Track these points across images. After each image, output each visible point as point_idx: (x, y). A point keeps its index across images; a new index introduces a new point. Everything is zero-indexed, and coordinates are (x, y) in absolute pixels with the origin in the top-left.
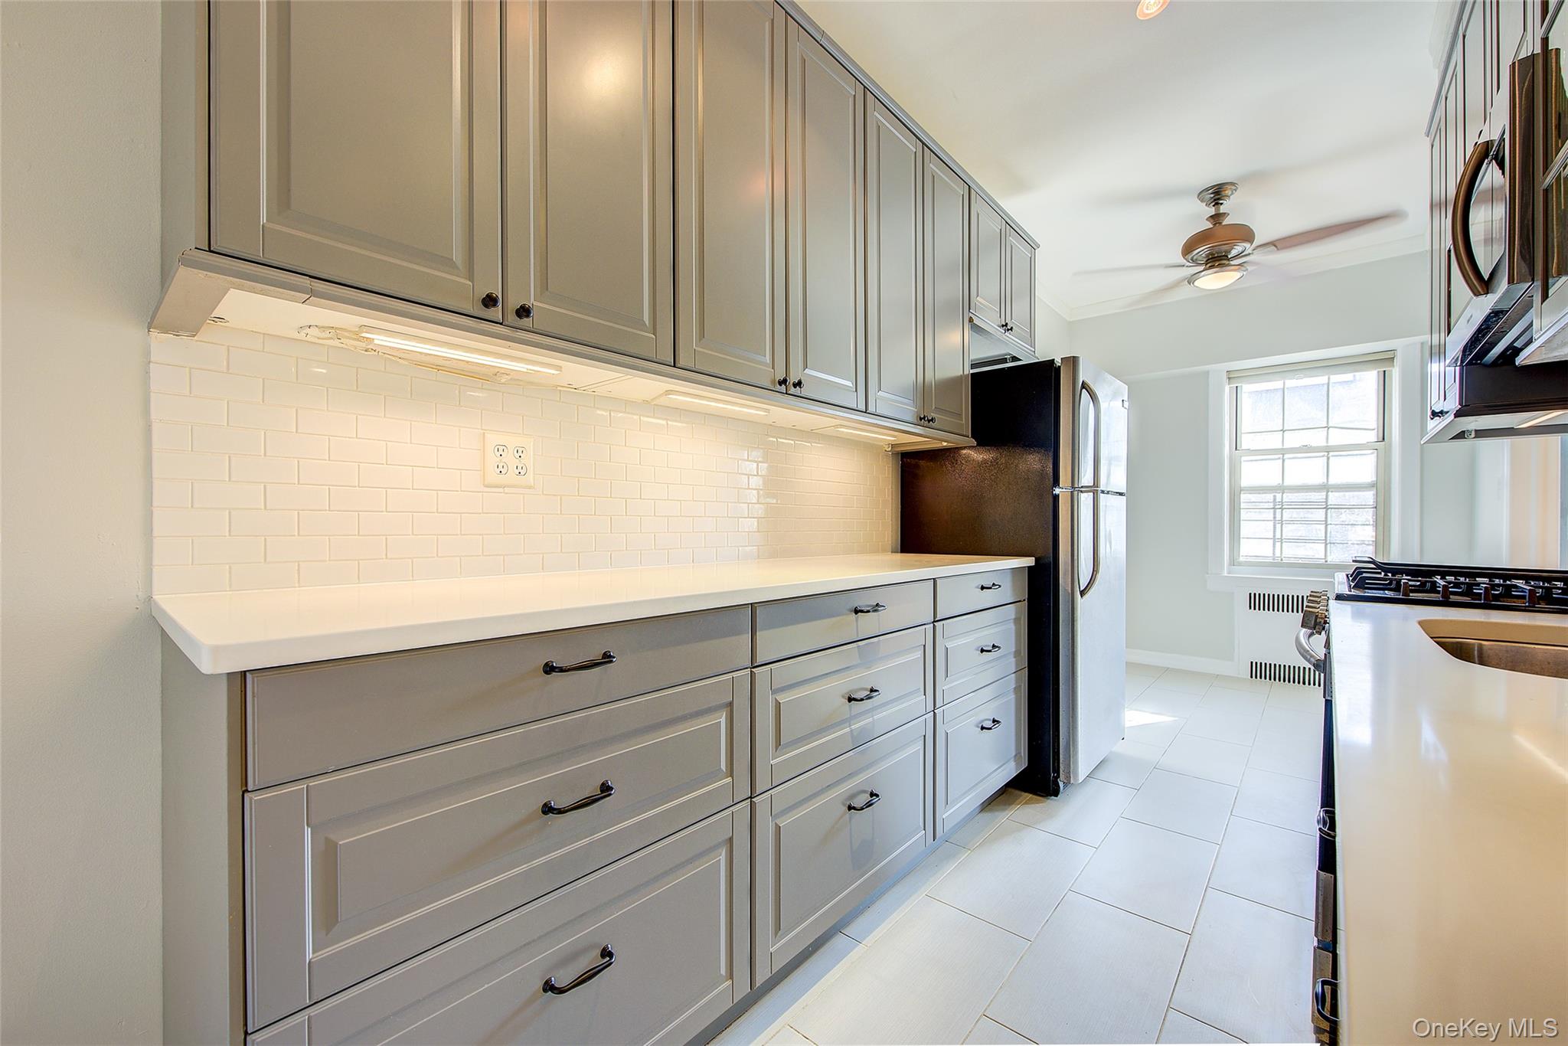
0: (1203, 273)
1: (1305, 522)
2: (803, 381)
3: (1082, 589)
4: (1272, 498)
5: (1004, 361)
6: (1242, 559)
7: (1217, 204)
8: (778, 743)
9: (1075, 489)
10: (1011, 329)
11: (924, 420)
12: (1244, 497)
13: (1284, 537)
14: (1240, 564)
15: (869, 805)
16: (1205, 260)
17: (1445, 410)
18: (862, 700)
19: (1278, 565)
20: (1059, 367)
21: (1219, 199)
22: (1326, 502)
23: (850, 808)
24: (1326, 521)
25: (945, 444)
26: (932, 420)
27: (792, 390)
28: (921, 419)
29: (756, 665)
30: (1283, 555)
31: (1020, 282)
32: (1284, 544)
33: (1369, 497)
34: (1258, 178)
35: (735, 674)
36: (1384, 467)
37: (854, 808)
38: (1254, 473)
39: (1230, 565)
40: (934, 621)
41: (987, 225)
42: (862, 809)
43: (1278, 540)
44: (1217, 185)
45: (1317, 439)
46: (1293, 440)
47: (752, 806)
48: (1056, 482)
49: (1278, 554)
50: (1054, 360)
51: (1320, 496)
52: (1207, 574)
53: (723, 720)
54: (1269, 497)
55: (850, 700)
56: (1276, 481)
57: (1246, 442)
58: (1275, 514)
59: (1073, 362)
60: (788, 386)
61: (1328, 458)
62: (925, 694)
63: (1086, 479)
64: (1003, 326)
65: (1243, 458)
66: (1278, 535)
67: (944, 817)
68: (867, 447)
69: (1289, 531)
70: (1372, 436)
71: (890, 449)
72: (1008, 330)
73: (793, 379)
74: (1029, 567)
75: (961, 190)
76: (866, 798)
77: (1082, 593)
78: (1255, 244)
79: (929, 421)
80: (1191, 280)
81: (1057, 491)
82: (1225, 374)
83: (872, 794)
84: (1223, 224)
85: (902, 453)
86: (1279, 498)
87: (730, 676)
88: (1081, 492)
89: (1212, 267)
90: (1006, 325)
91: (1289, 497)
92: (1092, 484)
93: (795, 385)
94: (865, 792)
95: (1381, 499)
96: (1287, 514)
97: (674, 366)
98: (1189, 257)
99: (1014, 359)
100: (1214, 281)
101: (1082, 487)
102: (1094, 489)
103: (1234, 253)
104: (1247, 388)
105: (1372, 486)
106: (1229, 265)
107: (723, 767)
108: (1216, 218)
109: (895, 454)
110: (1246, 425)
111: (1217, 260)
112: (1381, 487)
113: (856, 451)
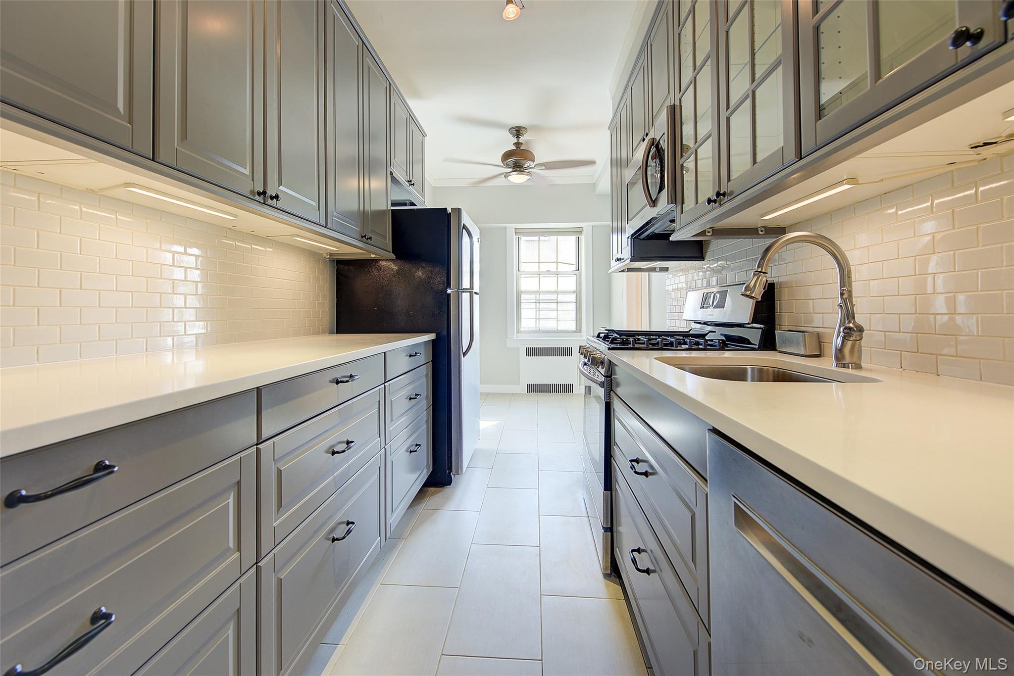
0: (512, 173)
1: (549, 309)
2: (279, 195)
3: (464, 351)
4: (535, 297)
5: (405, 204)
6: (522, 330)
7: (518, 137)
8: (280, 505)
9: (460, 290)
10: (413, 184)
11: (364, 238)
12: (523, 296)
13: (540, 317)
14: (521, 332)
15: (349, 532)
16: (513, 166)
17: (622, 258)
18: (344, 451)
19: (539, 332)
20: (450, 213)
21: (519, 135)
22: (557, 299)
23: (334, 540)
24: (557, 309)
25: (373, 256)
26: (370, 238)
27: (269, 202)
28: (362, 237)
29: (261, 441)
30: (540, 327)
31: (417, 156)
32: (540, 321)
33: (572, 297)
34: (537, 128)
35: (242, 454)
36: (579, 283)
37: (338, 539)
38: (527, 284)
39: (517, 333)
40: (385, 383)
41: (400, 114)
42: (344, 538)
43: (538, 319)
44: (517, 127)
45: (552, 267)
46: (544, 268)
47: (258, 571)
48: (449, 285)
49: (538, 326)
50: (446, 208)
51: (553, 297)
52: (507, 338)
53: (231, 501)
54: (533, 296)
55: (333, 453)
56: (536, 288)
57: (523, 267)
58: (536, 305)
59: (458, 211)
60: (265, 197)
61: (558, 278)
62: (380, 437)
63: (466, 284)
64: (408, 181)
65: (522, 276)
66: (538, 317)
67: (391, 522)
68: (312, 254)
69: (543, 314)
70: (574, 268)
71: (329, 256)
72: (411, 185)
73: (271, 192)
74: (432, 340)
75: (385, 84)
76: (344, 528)
77: (464, 354)
78: (535, 163)
79: (367, 239)
80: (506, 175)
81: (449, 291)
82: (514, 230)
83: (348, 523)
84: (521, 148)
85: (337, 260)
86: (538, 296)
87: (237, 457)
88: (463, 292)
89: (516, 171)
90: (411, 181)
91: (542, 297)
92: (469, 287)
93: (272, 198)
94: (342, 523)
95: (578, 298)
96: (542, 306)
97: (153, 160)
98: (505, 162)
99: (413, 204)
100: (517, 178)
101: (464, 289)
102: (471, 290)
103: (526, 165)
104: (523, 238)
105: (575, 292)
106: (524, 171)
107: (231, 545)
108: (518, 144)
109: (332, 261)
110: (522, 259)
111: (518, 167)
112: (578, 293)
113: (302, 256)
